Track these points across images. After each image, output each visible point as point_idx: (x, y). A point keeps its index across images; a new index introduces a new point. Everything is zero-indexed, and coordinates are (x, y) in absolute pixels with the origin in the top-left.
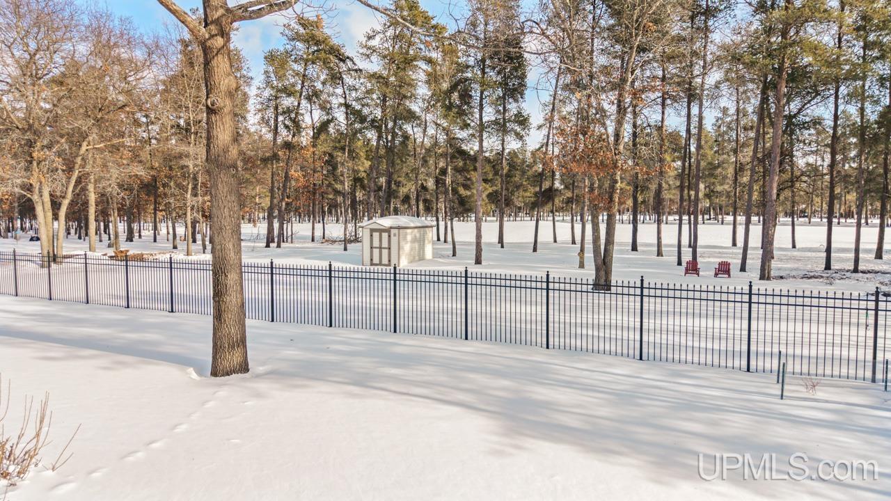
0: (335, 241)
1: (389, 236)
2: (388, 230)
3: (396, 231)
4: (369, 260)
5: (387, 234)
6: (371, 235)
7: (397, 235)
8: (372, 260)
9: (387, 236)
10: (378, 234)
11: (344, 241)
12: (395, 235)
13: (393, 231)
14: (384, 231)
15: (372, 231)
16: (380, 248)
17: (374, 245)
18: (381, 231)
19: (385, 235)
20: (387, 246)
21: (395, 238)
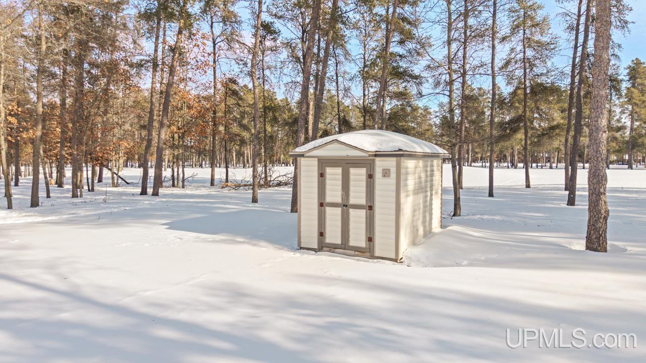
0: (239, 186)
1: (370, 176)
2: (367, 162)
3: (391, 163)
4: (315, 234)
5: (363, 171)
6: (322, 175)
7: (393, 175)
8: (321, 234)
9: (364, 178)
10: (339, 171)
11: (253, 185)
12: (386, 173)
13: (380, 163)
14: (357, 163)
15: (324, 163)
16: (345, 206)
17: (329, 199)
18: (346, 164)
19: (358, 175)
20: (363, 201)
21: (386, 180)
